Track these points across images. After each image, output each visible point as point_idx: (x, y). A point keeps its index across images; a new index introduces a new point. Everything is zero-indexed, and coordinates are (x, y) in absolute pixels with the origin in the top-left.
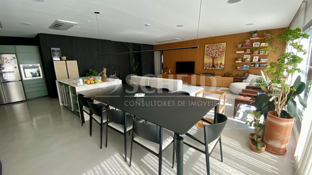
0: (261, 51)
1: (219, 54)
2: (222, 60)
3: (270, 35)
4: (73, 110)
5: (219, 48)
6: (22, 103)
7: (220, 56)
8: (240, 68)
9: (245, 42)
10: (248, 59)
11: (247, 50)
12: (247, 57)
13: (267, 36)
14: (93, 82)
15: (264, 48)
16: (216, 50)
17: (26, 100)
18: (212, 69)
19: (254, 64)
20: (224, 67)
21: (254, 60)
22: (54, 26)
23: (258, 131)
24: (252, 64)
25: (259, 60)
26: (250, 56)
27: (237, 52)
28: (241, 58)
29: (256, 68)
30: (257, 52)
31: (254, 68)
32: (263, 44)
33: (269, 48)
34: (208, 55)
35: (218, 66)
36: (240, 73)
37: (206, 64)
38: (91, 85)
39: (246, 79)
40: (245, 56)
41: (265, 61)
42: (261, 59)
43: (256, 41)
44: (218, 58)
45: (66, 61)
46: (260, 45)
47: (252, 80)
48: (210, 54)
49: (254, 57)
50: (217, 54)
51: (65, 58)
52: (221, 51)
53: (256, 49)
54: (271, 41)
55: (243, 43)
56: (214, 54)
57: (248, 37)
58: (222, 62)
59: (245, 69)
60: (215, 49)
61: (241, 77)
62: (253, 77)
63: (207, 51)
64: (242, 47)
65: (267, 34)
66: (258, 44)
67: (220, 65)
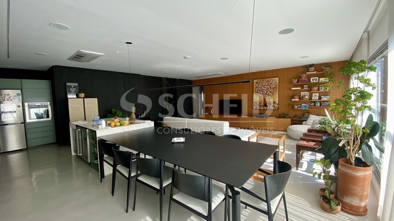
0: (321, 87)
1: (271, 91)
2: (275, 97)
3: (329, 69)
4: (89, 161)
5: (271, 84)
6: (20, 152)
7: (272, 93)
8: (298, 108)
9: (300, 77)
10: (307, 97)
11: (304, 86)
12: (305, 95)
13: (326, 70)
14: (119, 124)
15: (324, 84)
16: (268, 86)
17: (27, 149)
18: (264, 109)
19: (315, 102)
20: (278, 106)
21: (313, 97)
22: (75, 57)
23: (329, 185)
24: (312, 102)
25: (320, 98)
26: (308, 93)
27: (293, 89)
28: (299, 96)
29: (316, 108)
30: (316, 88)
31: (315, 107)
32: (322, 80)
33: (329, 83)
34: (257, 92)
35: (271, 105)
36: (299, 114)
37: (256, 102)
38: (115, 128)
39: (306, 120)
40: (302, 93)
41: (327, 99)
42: (322, 97)
43: (314, 76)
44: (270, 95)
45: (84, 98)
46: (319, 80)
47: (314, 121)
48: (260, 90)
49: (314, 95)
50: (269, 90)
51: (82, 95)
52: (274, 88)
53: (315, 85)
54: (331, 76)
55: (299, 78)
56: (265, 91)
57: (304, 71)
58: (275, 100)
59: (304, 108)
60: (266, 85)
61: (300, 118)
62: (315, 118)
63: (257, 87)
64: (298, 82)
65: (326, 68)
66: (316, 79)
67: (274, 104)
